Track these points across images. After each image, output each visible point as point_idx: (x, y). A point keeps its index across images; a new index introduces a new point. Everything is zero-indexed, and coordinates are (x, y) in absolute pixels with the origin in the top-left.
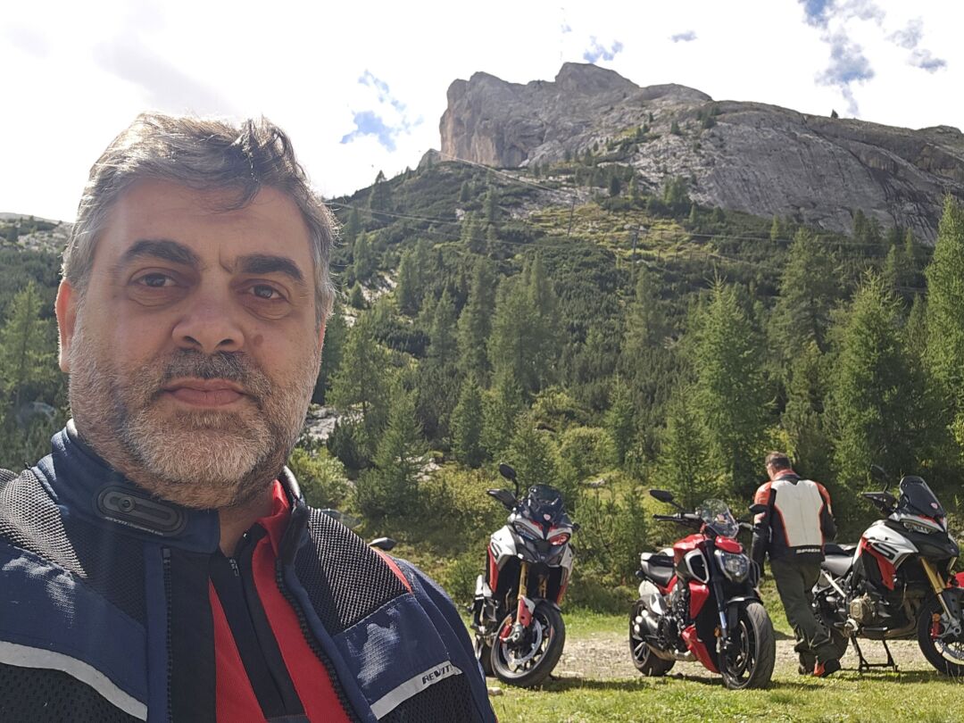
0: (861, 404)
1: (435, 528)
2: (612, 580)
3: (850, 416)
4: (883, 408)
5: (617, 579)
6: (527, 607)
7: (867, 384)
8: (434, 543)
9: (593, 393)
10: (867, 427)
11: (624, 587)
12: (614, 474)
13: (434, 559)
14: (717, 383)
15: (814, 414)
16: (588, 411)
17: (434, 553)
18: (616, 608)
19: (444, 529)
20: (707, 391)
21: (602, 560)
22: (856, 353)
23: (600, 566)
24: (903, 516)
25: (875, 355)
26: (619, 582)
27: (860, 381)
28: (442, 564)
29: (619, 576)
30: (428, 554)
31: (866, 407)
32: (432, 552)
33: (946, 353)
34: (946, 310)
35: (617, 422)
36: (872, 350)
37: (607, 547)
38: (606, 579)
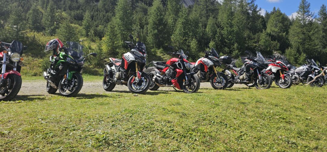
0: (154, 29)
1: (32, 49)
2: (93, 67)
3: (151, 32)
4: (159, 31)
5: (94, 67)
6: (140, 74)
7: (156, 24)
8: (32, 54)
9: (74, 14)
10: (155, 34)
11: (96, 69)
12: (85, 38)
13: (33, 58)
14: (121, 18)
15: (141, 30)
16: (73, 19)
17: (33, 57)
18: (95, 74)
19: (35, 50)
20: (118, 20)
21: (89, 62)
22: (154, 16)
23: (89, 63)
24: (212, 57)
25: (159, 17)
26: (95, 67)
27: (155, 23)
28: (36, 60)
29: (94, 66)
30: (30, 57)
31: (155, 30)
32: (31, 56)
33: (171, 20)
34: (171, 9)
35: (86, 24)
36: (158, 16)
37: (90, 58)
38: (91, 67)
